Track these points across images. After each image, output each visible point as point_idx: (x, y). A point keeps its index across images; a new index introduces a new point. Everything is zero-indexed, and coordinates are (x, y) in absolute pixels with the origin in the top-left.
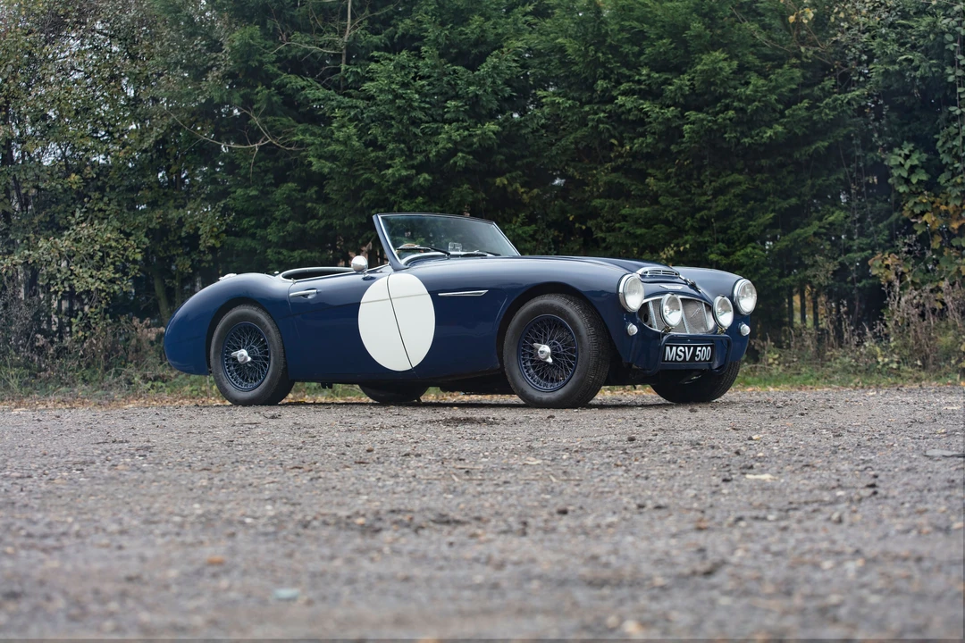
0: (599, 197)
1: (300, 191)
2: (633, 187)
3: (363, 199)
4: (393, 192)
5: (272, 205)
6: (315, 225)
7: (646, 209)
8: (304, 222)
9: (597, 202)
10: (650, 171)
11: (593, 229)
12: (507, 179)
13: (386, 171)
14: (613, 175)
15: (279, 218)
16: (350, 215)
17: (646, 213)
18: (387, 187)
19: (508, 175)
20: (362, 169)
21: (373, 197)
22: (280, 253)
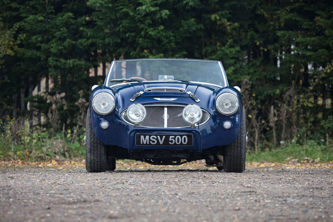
0: (280, 29)
1: (74, 19)
2: (306, 23)
3: (121, 26)
4: (142, 22)
5: (52, 28)
6: (85, 42)
7: (313, 39)
8: (76, 40)
9: (279, 33)
10: (318, 12)
11: (272, 51)
12: (219, 15)
13: (140, 8)
14: (292, 14)
15: (58, 36)
16: (108, 37)
17: (314, 41)
18: (138, 18)
19: (220, 13)
20: (121, 5)
21: (127, 25)
22: (57, 61)
